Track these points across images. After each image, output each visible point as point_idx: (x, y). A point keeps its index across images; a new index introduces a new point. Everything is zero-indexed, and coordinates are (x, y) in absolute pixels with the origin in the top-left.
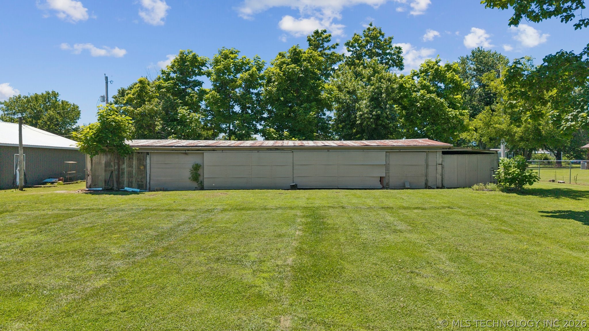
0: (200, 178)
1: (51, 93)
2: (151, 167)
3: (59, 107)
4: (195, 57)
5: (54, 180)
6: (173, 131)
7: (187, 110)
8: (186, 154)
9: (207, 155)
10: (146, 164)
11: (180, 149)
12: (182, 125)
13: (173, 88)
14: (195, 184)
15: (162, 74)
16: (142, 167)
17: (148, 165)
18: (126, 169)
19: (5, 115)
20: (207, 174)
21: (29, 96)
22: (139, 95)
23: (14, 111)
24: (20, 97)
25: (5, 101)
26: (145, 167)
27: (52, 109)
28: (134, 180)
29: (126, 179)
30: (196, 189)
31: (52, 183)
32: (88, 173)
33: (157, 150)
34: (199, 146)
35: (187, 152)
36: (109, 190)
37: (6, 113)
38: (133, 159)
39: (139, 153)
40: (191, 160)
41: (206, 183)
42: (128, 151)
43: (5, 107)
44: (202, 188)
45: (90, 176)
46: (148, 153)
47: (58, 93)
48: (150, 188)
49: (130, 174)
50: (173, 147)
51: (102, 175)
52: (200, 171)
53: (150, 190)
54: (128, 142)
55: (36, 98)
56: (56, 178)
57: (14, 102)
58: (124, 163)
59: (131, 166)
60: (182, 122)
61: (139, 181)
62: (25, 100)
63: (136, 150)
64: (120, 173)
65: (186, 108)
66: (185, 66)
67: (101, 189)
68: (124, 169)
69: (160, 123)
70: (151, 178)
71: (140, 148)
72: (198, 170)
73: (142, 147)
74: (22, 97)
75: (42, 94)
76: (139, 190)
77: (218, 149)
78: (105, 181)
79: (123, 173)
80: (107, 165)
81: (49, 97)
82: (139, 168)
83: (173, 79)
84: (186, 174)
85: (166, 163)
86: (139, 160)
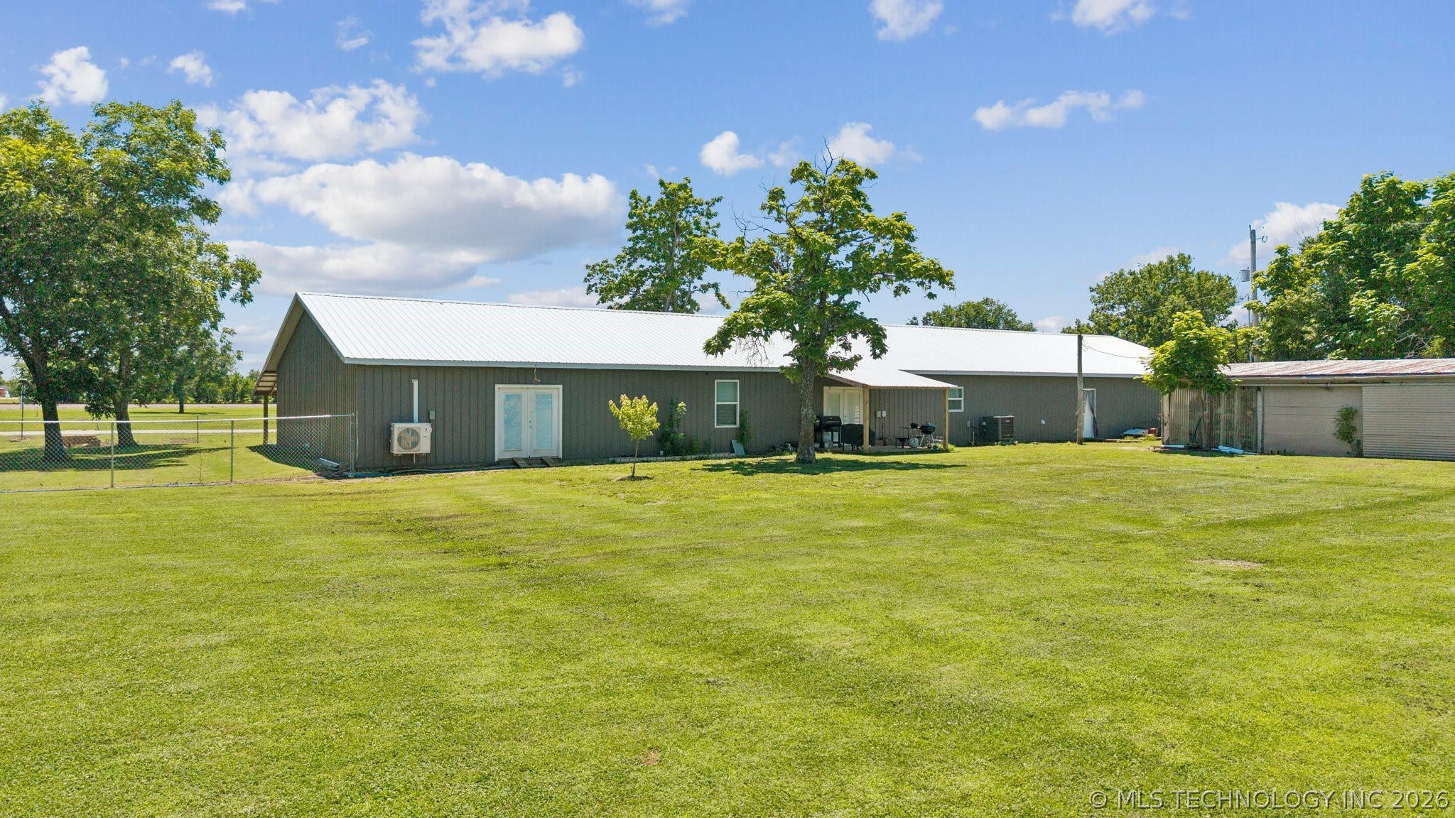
0: (1356, 436)
1: (1176, 258)
2: (1266, 412)
3: (1191, 287)
4: (1392, 186)
5: (1140, 432)
6: (1338, 342)
7: (1372, 297)
8: (1327, 388)
9: (1368, 391)
10: (1256, 408)
11: (1316, 380)
12: (1360, 329)
13: (1346, 256)
14: (1346, 447)
15: (1325, 229)
16: (1249, 413)
17: (1260, 410)
18: (1223, 416)
19: (1097, 311)
20: (1368, 427)
21: (1138, 271)
22: (1277, 276)
23: (1112, 301)
24: (1121, 274)
25: (1098, 285)
26: (1255, 411)
27: (1178, 291)
28: (1236, 433)
29: (1222, 434)
30: (1348, 455)
31: (1136, 436)
32: (1165, 420)
33: (1276, 382)
34: (1353, 375)
35: (1329, 385)
36: (1194, 448)
37: (1099, 306)
38: (1233, 397)
39: (1244, 388)
40: (1336, 402)
41: (1366, 445)
42: (1225, 385)
43: (1098, 296)
44: (1360, 454)
45: (1168, 426)
46: (1259, 389)
47: (1189, 256)
48: (1262, 449)
49: (1229, 423)
50: (1304, 378)
51: (1186, 423)
52: (1356, 422)
53: (1262, 453)
54: (1224, 371)
55: (1150, 272)
56: (1145, 429)
57: (1113, 284)
58: (1219, 405)
59: (1229, 410)
60: (1358, 323)
61: (1243, 437)
62: (1131, 278)
63: (1237, 382)
64: (1213, 422)
65: (1370, 293)
66: (1375, 206)
67: (1183, 446)
68: (1220, 415)
69: (1314, 328)
70: (1265, 431)
71: (1244, 380)
72: (1352, 419)
73: (1247, 379)
74: (1126, 274)
75: (1160, 264)
76: (1242, 451)
77: (1392, 379)
78: (1190, 434)
79: (1218, 422)
80: (1194, 407)
81: (1172, 267)
82: (1244, 414)
83: (1346, 236)
84: (1328, 425)
85: (1291, 405)
86: (1244, 399)
